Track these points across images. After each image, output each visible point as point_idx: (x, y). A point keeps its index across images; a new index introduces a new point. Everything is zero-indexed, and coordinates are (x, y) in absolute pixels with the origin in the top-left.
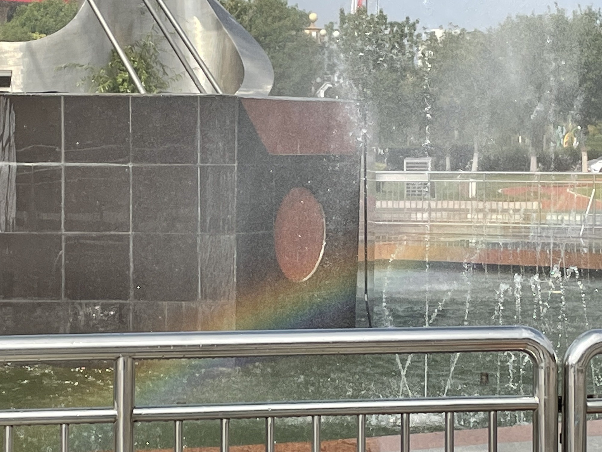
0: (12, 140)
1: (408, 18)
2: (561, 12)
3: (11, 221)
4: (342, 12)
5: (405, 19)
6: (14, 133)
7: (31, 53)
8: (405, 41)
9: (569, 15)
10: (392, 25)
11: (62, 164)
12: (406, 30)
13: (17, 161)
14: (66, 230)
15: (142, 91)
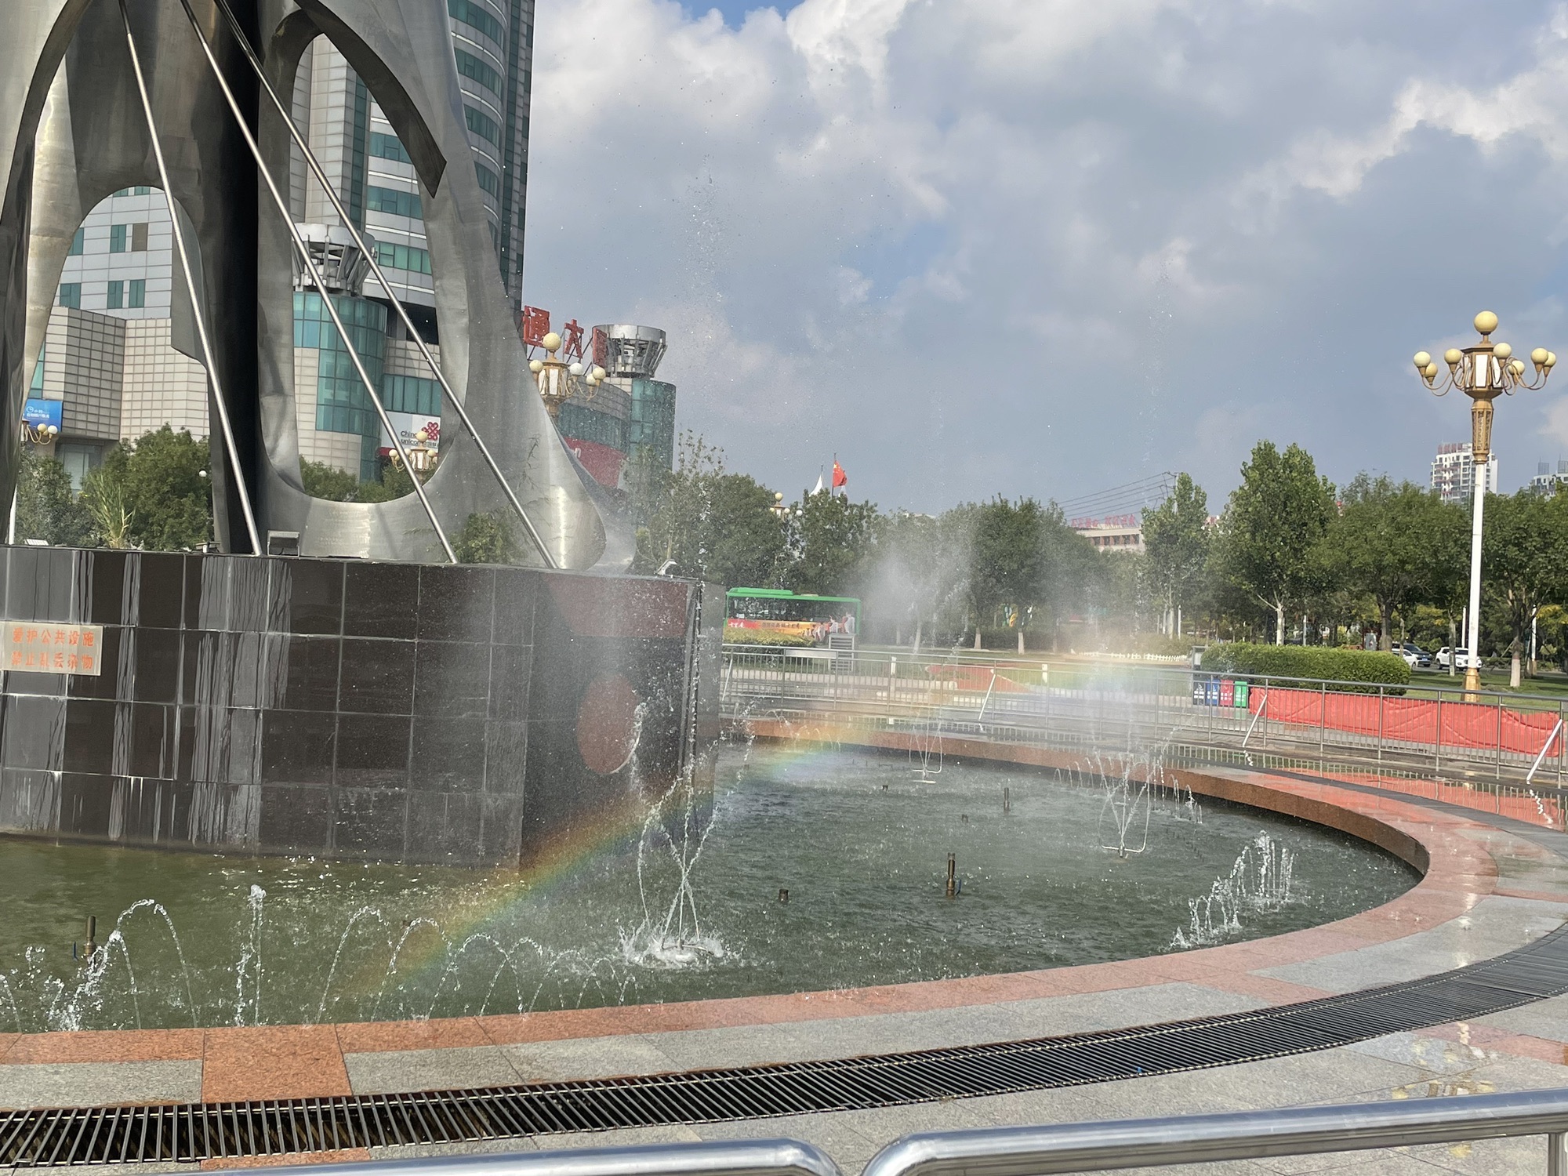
0: (288, 609)
1: (867, 502)
2: (1005, 503)
3: (281, 697)
4: (806, 492)
5: (863, 503)
6: (290, 600)
7: (381, 515)
8: (864, 522)
9: (1011, 505)
10: (852, 507)
11: (341, 636)
12: (865, 513)
13: (292, 632)
14: (341, 710)
15: (455, 561)
